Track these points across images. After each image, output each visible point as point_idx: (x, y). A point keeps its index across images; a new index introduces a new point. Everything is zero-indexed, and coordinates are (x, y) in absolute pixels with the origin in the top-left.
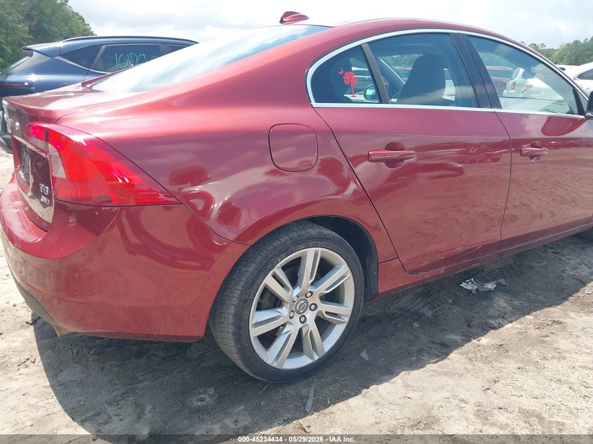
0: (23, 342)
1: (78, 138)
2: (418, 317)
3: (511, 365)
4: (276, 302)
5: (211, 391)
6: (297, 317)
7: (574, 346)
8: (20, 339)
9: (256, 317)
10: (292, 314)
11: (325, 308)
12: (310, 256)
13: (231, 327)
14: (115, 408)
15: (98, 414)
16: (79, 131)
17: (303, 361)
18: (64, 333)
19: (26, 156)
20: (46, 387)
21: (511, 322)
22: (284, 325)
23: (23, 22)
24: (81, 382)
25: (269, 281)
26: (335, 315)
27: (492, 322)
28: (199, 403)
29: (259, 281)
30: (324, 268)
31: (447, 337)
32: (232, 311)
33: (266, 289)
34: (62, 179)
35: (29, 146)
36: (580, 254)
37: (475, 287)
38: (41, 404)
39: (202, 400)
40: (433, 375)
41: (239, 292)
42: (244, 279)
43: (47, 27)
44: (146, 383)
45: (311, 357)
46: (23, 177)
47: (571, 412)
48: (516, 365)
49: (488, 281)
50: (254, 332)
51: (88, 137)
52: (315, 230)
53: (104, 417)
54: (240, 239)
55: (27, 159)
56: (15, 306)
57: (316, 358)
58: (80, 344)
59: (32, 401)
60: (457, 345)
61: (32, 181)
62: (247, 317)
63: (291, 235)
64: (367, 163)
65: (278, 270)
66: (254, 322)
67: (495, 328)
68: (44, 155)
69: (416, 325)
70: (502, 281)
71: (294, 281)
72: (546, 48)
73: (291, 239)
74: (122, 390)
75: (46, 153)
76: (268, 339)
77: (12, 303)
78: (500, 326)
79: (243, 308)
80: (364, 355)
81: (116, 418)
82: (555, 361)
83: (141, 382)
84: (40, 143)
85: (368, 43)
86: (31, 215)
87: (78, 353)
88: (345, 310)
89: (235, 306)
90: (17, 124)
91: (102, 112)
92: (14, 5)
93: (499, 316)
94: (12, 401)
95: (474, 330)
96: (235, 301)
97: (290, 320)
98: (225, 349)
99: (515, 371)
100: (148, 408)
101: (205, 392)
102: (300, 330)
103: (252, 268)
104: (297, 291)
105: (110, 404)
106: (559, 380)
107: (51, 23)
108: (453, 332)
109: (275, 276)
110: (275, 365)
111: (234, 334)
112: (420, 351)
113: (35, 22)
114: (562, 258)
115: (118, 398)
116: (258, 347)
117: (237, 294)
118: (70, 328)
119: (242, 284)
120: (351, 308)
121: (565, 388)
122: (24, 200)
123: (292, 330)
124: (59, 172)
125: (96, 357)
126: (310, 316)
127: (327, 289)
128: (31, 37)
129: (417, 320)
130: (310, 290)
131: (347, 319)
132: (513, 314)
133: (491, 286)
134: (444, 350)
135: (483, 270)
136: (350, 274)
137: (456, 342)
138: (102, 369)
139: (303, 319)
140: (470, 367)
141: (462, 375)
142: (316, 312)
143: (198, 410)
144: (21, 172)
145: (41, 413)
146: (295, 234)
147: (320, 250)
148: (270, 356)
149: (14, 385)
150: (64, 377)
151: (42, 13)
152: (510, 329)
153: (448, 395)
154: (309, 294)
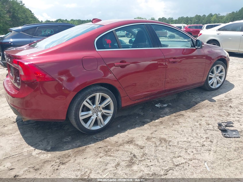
0: (13, 127)
1: (26, 64)
2: (139, 115)
3: (162, 127)
4: (88, 110)
5: (70, 137)
6: (95, 114)
7: (184, 121)
8: (12, 127)
9: (81, 114)
10: (93, 113)
11: (104, 111)
12: (98, 95)
13: (74, 116)
14: (41, 143)
15: (36, 144)
16: (27, 62)
17: (98, 127)
18: (25, 120)
19: (12, 69)
20: (21, 138)
21: (167, 116)
22: (91, 117)
23: (7, 14)
24: (31, 137)
25: (85, 103)
26: (108, 113)
27: (161, 115)
28: (66, 140)
29: (81, 103)
30: (103, 99)
31: (146, 120)
32: (74, 112)
33: (84, 106)
34: (23, 75)
35: (13, 66)
36: (200, 94)
37: (160, 106)
38: (19, 142)
39: (67, 140)
40: (137, 130)
41: (75, 106)
42: (77, 102)
43: (16, 15)
44: (51, 136)
45: (101, 126)
46: (11, 75)
47: (175, 138)
48: (163, 127)
49: (165, 104)
50: (81, 118)
51: (29, 63)
52: (99, 88)
53: (38, 145)
54: (74, 90)
55: (12, 70)
56: (9, 117)
57: (102, 126)
58: (31, 127)
59: (16, 141)
60: (148, 122)
61: (14, 77)
62: (78, 114)
63: (91, 89)
64: (114, 67)
65: (87, 100)
66: (81, 115)
67: (161, 117)
68: (17, 68)
69: (137, 117)
70: (170, 104)
71: (94, 103)
72: (220, 15)
73: (91, 90)
74: (43, 138)
75: (18, 68)
76: (86, 120)
77: (8, 117)
78: (164, 117)
79: (77, 111)
80: (119, 126)
81: (41, 145)
82: (176, 125)
83: (49, 136)
84: (16, 65)
85: (115, 30)
86: (14, 87)
87: (30, 129)
88: (111, 112)
89: (75, 110)
90: (9, 60)
91: (35, 55)
92: (3, 7)
93: (164, 114)
94: (10, 142)
95: (154, 118)
96: (74, 109)
97: (93, 115)
98: (73, 124)
99: (163, 128)
100: (51, 142)
101: (68, 138)
102: (97, 118)
103: (79, 99)
104: (94, 106)
105: (40, 142)
106: (175, 130)
107: (18, 13)
108: (148, 119)
109: (87, 102)
110: (88, 128)
111: (75, 119)
112: (136, 124)
113: (11, 14)
114: (193, 96)
115: (42, 140)
116: (83, 123)
117: (75, 107)
118: (27, 119)
119: (76, 104)
120: (113, 111)
121: (176, 132)
122: (11, 82)
123: (94, 118)
124: (22, 73)
125: (35, 130)
126: (100, 114)
127: (104, 105)
128: (10, 19)
129: (138, 116)
130: (98, 106)
131: (112, 115)
132: (169, 113)
133: (165, 105)
134: (143, 123)
135: (164, 101)
136: (112, 101)
137: (148, 121)
138: (37, 133)
139: (97, 115)
140: (149, 128)
141: (146, 130)
142: (101, 112)
143: (66, 142)
144: (10, 74)
145: (19, 144)
146: (92, 89)
147: (101, 93)
148: (86, 126)
149: (11, 138)
150: (26, 135)
151: (14, 9)
152: (166, 118)
153: (140, 135)
154: (99, 107)
